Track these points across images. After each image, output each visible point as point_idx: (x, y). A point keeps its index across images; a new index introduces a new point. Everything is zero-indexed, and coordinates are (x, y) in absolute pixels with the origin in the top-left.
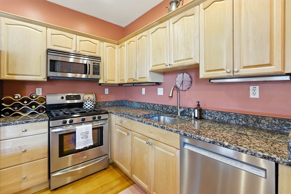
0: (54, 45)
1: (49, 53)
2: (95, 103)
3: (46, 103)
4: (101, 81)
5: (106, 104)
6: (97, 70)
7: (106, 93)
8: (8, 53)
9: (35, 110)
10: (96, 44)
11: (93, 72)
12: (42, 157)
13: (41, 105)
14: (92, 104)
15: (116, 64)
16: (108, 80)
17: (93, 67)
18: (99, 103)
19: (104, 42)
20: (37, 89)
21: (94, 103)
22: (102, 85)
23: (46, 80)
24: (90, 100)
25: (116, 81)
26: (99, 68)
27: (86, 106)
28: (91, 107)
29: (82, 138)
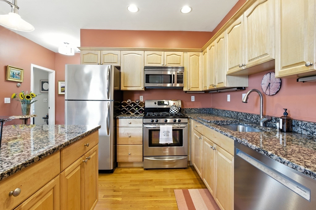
0: (149, 63)
1: (145, 70)
2: (179, 109)
3: (145, 106)
4: (185, 89)
5: (192, 111)
6: (180, 79)
7: (192, 101)
8: (124, 73)
9: (138, 111)
10: (181, 56)
11: (177, 81)
12: (139, 144)
13: (142, 108)
14: (177, 109)
15: (200, 72)
16: (192, 88)
17: (177, 77)
18: (185, 109)
19: (188, 53)
20: (140, 96)
21: (178, 109)
22: (187, 92)
23: (144, 89)
24: (175, 106)
25: (200, 88)
26: (182, 77)
27: (172, 110)
28: (175, 112)
29: (164, 135)
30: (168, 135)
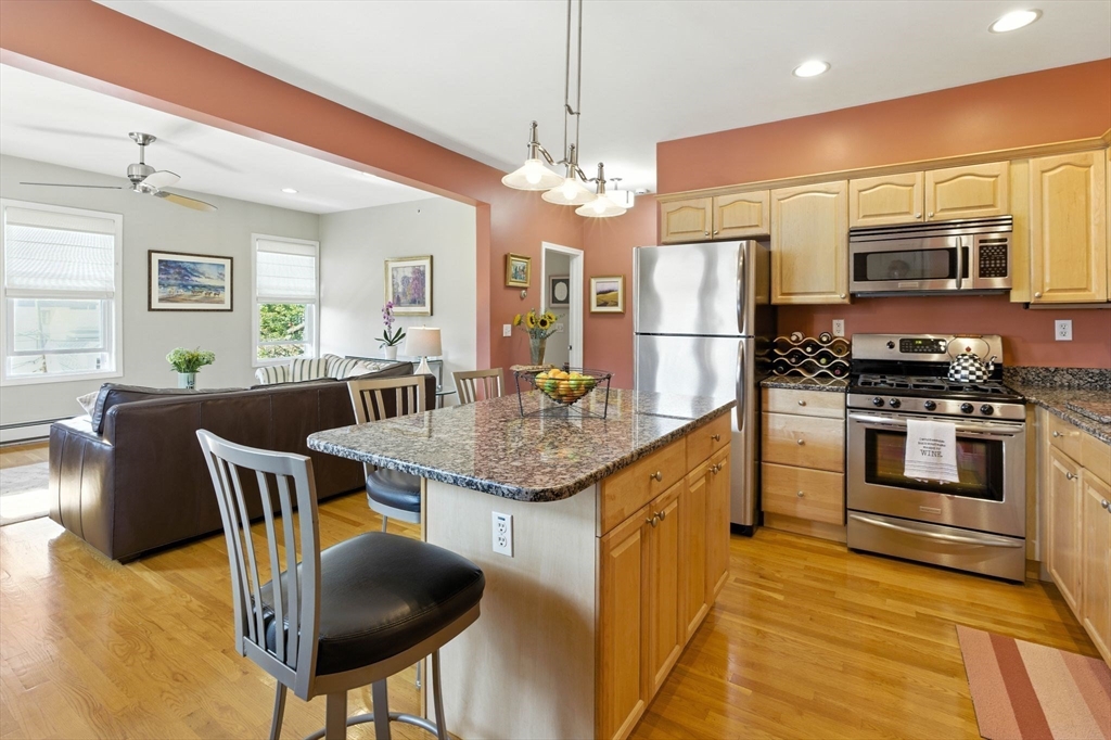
0: (864, 216)
1: (852, 239)
2: (992, 368)
3: (850, 354)
4: (1015, 297)
5: (1055, 379)
6: (995, 259)
7: (1058, 337)
9: (828, 369)
10: (997, 176)
11: (981, 269)
12: (832, 468)
13: (840, 359)
14: (984, 373)
15: (1093, 227)
16: (1050, 291)
17: (981, 255)
18: (1024, 371)
19: (1031, 161)
20: (835, 322)
21: (987, 366)
22: (1031, 307)
23: (847, 301)
24: (971, 357)
25: (1093, 291)
26: (1005, 254)
27: (957, 372)
28: (973, 377)
29: (924, 453)
30: (939, 455)
